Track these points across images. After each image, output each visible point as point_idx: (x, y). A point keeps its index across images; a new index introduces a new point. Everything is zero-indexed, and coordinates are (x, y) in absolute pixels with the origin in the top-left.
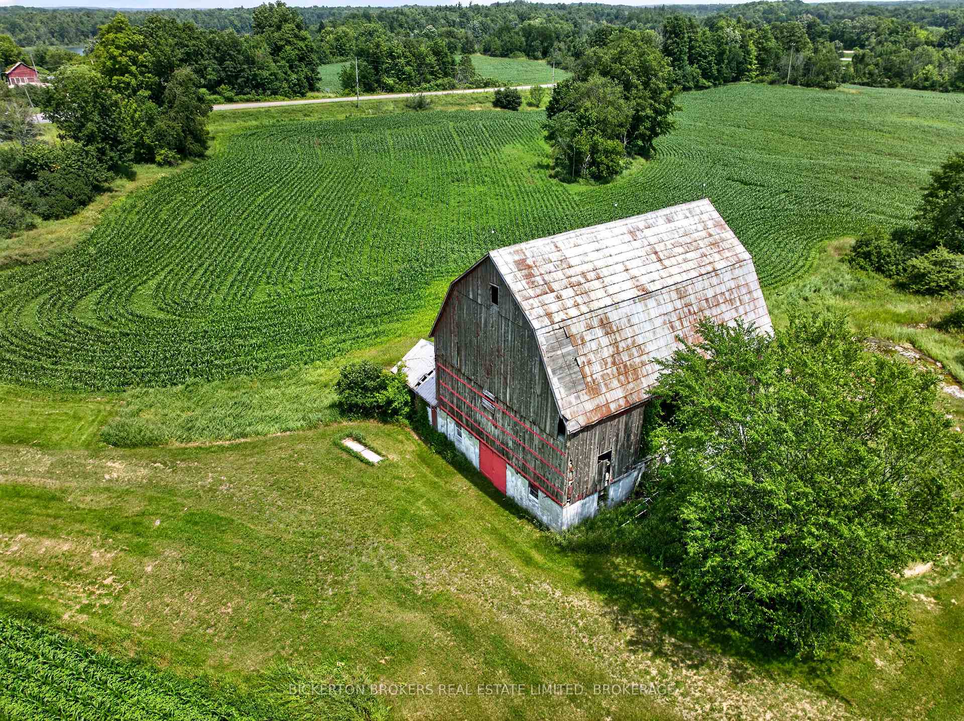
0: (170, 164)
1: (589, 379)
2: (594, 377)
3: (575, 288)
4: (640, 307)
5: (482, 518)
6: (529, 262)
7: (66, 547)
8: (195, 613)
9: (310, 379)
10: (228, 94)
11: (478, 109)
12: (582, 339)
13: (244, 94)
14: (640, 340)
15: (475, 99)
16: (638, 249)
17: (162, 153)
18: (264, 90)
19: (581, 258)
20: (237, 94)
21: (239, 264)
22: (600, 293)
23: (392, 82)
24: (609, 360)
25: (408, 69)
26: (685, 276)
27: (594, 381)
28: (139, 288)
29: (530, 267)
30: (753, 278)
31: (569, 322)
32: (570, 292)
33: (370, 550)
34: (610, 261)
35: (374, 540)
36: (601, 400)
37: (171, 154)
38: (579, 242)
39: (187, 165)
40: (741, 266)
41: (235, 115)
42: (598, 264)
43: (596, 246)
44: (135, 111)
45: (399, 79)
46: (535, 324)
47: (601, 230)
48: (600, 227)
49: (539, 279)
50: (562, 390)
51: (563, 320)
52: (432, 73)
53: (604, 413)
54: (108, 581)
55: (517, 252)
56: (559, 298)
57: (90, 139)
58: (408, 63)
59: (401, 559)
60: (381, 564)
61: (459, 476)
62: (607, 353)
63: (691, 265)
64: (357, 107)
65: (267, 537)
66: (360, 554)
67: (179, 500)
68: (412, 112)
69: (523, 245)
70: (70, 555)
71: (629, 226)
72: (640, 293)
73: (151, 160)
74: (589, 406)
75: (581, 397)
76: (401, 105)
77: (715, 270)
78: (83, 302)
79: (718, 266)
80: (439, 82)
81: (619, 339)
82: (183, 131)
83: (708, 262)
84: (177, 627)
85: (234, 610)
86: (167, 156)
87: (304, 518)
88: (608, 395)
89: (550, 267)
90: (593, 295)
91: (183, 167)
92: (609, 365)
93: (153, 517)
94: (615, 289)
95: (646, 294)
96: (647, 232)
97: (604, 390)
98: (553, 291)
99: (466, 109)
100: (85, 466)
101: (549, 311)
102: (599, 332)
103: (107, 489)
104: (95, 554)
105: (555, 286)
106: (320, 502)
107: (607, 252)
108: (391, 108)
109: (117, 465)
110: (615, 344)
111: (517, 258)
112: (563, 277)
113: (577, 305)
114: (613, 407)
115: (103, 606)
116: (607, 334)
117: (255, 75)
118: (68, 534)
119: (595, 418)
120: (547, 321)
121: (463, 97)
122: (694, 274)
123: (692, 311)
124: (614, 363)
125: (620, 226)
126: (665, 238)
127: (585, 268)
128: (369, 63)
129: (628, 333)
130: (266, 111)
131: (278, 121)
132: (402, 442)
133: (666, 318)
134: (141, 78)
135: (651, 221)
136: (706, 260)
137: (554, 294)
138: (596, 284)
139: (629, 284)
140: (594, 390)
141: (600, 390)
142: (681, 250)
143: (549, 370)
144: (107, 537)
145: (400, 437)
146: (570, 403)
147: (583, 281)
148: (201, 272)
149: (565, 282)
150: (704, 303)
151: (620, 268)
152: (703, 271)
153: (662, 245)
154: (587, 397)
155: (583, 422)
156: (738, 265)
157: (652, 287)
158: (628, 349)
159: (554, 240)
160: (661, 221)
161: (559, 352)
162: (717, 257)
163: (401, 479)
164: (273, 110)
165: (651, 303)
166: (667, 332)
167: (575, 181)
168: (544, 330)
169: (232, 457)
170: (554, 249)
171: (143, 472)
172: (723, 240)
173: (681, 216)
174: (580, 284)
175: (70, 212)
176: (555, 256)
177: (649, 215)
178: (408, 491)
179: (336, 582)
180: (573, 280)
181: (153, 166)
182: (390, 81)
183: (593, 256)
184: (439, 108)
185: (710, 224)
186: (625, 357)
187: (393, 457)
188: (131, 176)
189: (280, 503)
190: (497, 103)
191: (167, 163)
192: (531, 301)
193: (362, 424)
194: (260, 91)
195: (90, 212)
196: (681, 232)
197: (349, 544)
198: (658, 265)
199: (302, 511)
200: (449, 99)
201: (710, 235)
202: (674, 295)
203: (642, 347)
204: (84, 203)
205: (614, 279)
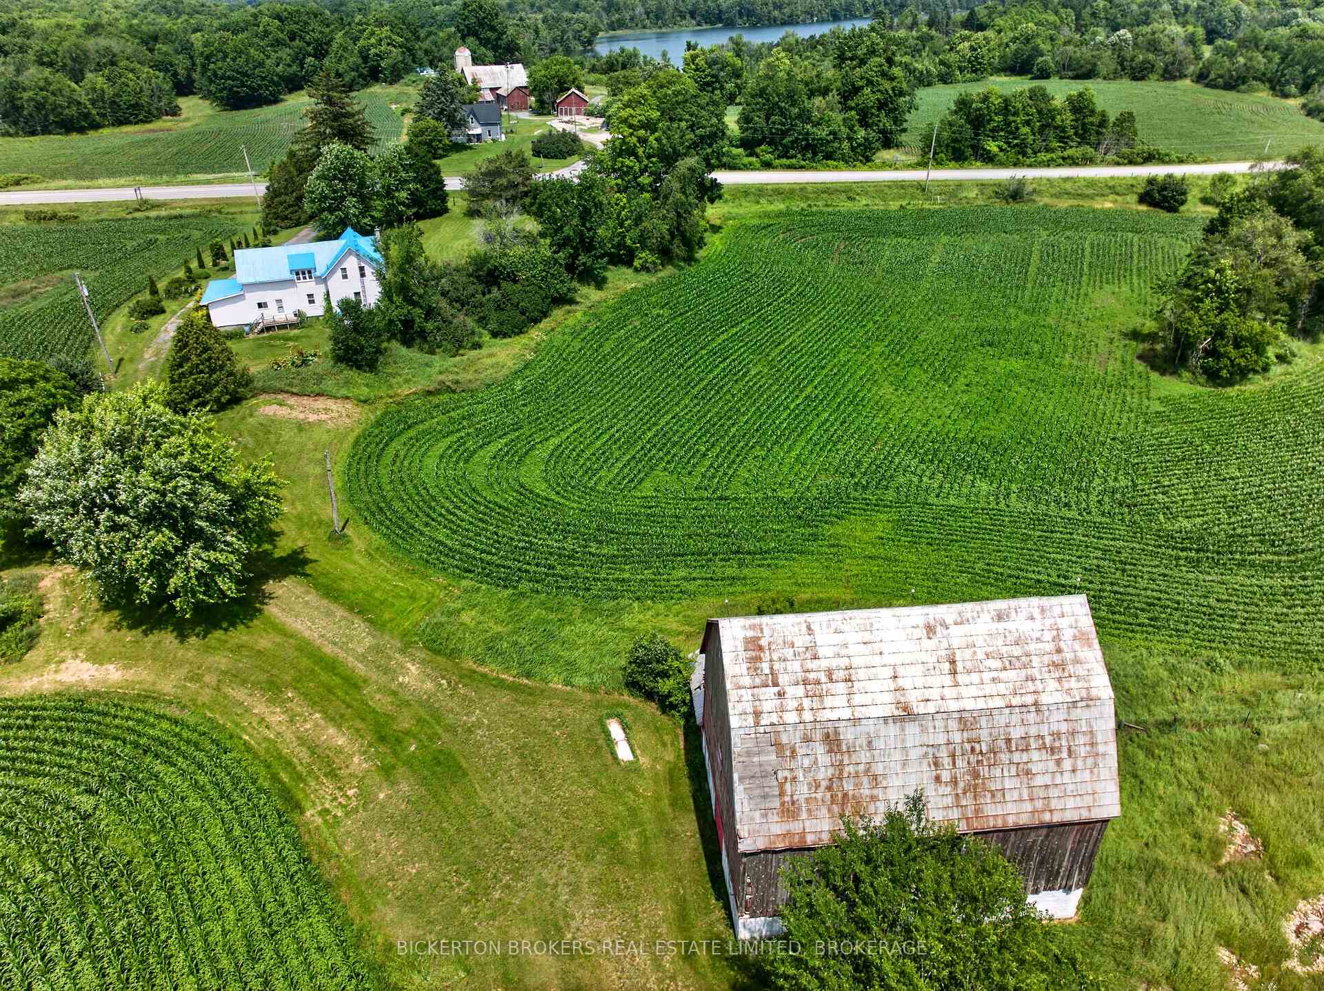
0: (648, 270)
1: (787, 799)
2: (795, 798)
3: (809, 687)
4: (893, 729)
5: (680, 880)
6: (763, 642)
7: (341, 741)
8: (389, 859)
9: (627, 624)
10: (768, 157)
11: (1108, 205)
12: (793, 751)
13: (788, 158)
14: (879, 769)
15: (1110, 188)
16: (931, 650)
17: (644, 256)
18: (815, 154)
19: (836, 649)
20: (779, 157)
21: (650, 434)
22: (841, 701)
23: (995, 149)
24: (824, 784)
25: (1025, 130)
26: (981, 704)
27: (793, 803)
28: (539, 446)
29: (761, 648)
30: (1106, 725)
31: (781, 728)
32: (800, 691)
33: (556, 867)
34: (876, 660)
35: (567, 857)
36: (796, 827)
37: (651, 258)
38: (843, 627)
39: (669, 270)
40: (1088, 706)
41: (759, 192)
42: (856, 662)
43: (867, 636)
44: (623, 208)
45: (1008, 143)
46: (734, 722)
47: (885, 617)
48: (885, 613)
49: (765, 667)
50: (746, 802)
51: (772, 724)
52: (1061, 139)
53: (796, 842)
54: (350, 793)
55: (753, 627)
56: (781, 695)
57: (566, 242)
58: (1028, 123)
59: (575, 891)
60: (555, 886)
61: (693, 816)
62: (823, 774)
63: (1002, 688)
64: (924, 190)
65: (484, 806)
66: (545, 866)
67: (440, 731)
68: (998, 205)
69: (765, 620)
70: (339, 751)
71: (931, 617)
72: (896, 713)
73: (629, 264)
74: (777, 829)
75: (770, 815)
76: (989, 191)
77: (1036, 704)
78: (481, 453)
79: (1045, 699)
80: (1069, 152)
81: (846, 762)
82: (672, 234)
83: (1032, 689)
84: (371, 867)
85: (418, 872)
86: (646, 261)
87: (523, 800)
88: (807, 823)
89: (789, 653)
90: (828, 702)
91: (660, 274)
92: (822, 788)
93: (412, 740)
94: (866, 699)
95: (906, 715)
96: (954, 630)
97: (804, 815)
98: (775, 684)
99: (1086, 203)
100: (390, 658)
101: (759, 709)
102: (820, 749)
103: (395, 693)
104: (356, 760)
105: (783, 679)
106: (547, 789)
107: (877, 647)
108: (972, 195)
109: (413, 669)
110: (840, 766)
111: (750, 634)
112: (799, 669)
113: (800, 710)
114: (810, 840)
115: (335, 816)
116: (831, 751)
117: (807, 133)
118: (348, 729)
119: (780, 845)
120: (750, 720)
121: (1091, 183)
122: (999, 702)
123: (978, 750)
124: (829, 788)
125: (917, 615)
126: (980, 642)
127: (834, 663)
128: (969, 121)
129: (864, 757)
130: (802, 189)
131: (810, 206)
132: (664, 745)
133: (930, 750)
134: (645, 162)
135: (969, 615)
136: (1030, 686)
137: (776, 689)
138: (841, 687)
139: (889, 697)
140: (790, 811)
141: (798, 815)
142: (996, 664)
143: (736, 776)
144: (370, 745)
145: (666, 738)
146: (753, 819)
147: (824, 679)
148: (607, 436)
149: (800, 676)
150: (1002, 744)
151: (888, 672)
152: (1016, 701)
153: (969, 652)
154: (776, 818)
155: (761, 844)
156: (1084, 704)
157: (920, 709)
158: (857, 775)
159: (809, 620)
160: (986, 617)
161: (756, 759)
162: (1053, 685)
163: (635, 792)
164: (810, 189)
165: (912, 729)
166: (925, 767)
167: (1174, 373)
168: (742, 732)
169: (505, 698)
170: (804, 629)
171: (429, 685)
172: (1077, 661)
173: (1023, 614)
174: (818, 682)
175: (519, 330)
176: (801, 641)
177: (969, 606)
178: (633, 811)
179: (508, 886)
180: (812, 676)
181: (630, 271)
182: (992, 147)
183: (852, 650)
184: (1046, 200)
185: (1068, 634)
186: (848, 786)
187: (644, 761)
188: (600, 283)
189: (513, 773)
190: (1143, 199)
191: (644, 268)
192: (743, 692)
193: (641, 705)
194: (809, 155)
195: (536, 334)
196: (1010, 639)
197: (542, 849)
198: (948, 680)
199: (526, 792)
200: (1068, 186)
201: (1059, 651)
202: (953, 725)
203: (880, 779)
204: (536, 321)
205: (871, 686)
